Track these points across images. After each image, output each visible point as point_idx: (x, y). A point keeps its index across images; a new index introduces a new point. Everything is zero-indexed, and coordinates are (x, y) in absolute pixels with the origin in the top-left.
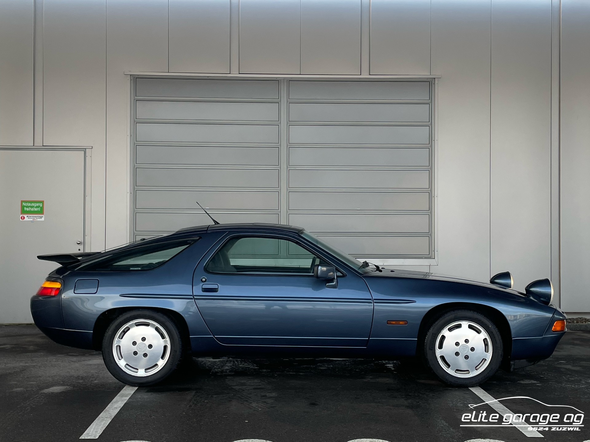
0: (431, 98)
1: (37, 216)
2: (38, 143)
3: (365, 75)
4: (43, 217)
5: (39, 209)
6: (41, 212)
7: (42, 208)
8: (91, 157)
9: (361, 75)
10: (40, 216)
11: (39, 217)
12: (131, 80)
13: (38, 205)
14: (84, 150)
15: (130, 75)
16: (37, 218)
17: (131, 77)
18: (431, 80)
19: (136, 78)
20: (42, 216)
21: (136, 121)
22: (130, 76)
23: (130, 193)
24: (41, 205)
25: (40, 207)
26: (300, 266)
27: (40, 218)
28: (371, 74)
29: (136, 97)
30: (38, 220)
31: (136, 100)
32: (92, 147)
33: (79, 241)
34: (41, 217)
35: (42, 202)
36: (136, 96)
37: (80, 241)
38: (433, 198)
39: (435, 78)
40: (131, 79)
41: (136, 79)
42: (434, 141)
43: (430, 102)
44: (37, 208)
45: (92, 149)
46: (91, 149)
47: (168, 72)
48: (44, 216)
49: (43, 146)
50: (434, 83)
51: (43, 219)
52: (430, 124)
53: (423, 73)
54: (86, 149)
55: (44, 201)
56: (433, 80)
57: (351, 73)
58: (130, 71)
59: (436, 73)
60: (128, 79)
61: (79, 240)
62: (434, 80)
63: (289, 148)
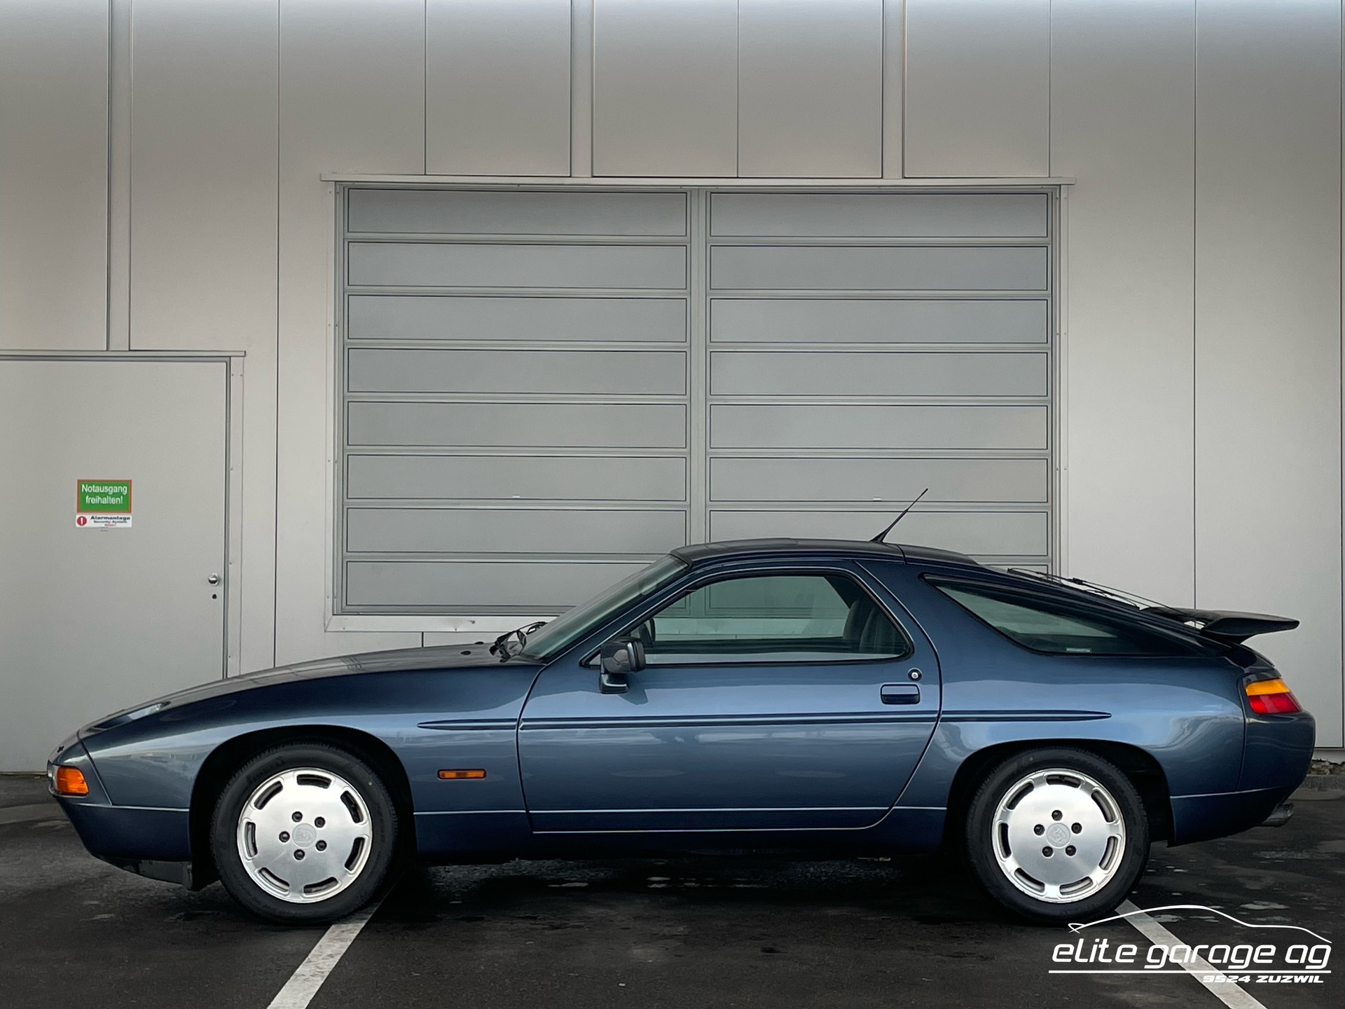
0: (1050, 232)
1: (116, 516)
2: (119, 344)
3: (893, 179)
4: (129, 518)
5: (120, 500)
6: (126, 507)
7: (128, 498)
8: (241, 375)
9: (882, 178)
10: (123, 516)
11: (121, 518)
12: (336, 193)
13: (116, 489)
14: (227, 360)
15: (336, 182)
16: (115, 520)
17: (338, 186)
18: (1051, 190)
19: (349, 189)
20: (127, 516)
21: (347, 292)
22: (335, 185)
23: (335, 462)
24: (124, 490)
25: (123, 496)
26: (736, 635)
27: (122, 520)
28: (906, 176)
29: (348, 235)
30: (118, 525)
31: (347, 242)
32: (245, 352)
33: (215, 577)
34: (125, 519)
35: (128, 483)
36: (348, 231)
37: (216, 575)
38: (1058, 472)
39: (1060, 185)
40: (338, 191)
41: (349, 192)
42: (1058, 336)
43: (1048, 245)
44: (116, 497)
45: (246, 358)
46: (242, 358)
47: (425, 175)
48: (131, 517)
49: (130, 350)
50: (1058, 196)
51: (129, 524)
52: (1049, 297)
53: (1031, 174)
54: (230, 357)
55: (131, 481)
56: (1056, 189)
57: (860, 174)
58: (335, 173)
59: (1062, 173)
60: (329, 190)
61: (213, 574)
62: (1058, 190)
63: (710, 356)
